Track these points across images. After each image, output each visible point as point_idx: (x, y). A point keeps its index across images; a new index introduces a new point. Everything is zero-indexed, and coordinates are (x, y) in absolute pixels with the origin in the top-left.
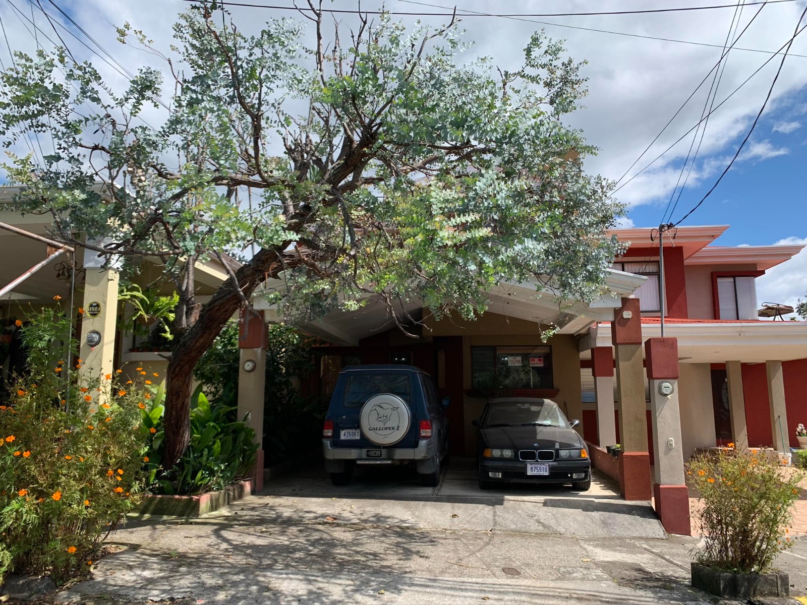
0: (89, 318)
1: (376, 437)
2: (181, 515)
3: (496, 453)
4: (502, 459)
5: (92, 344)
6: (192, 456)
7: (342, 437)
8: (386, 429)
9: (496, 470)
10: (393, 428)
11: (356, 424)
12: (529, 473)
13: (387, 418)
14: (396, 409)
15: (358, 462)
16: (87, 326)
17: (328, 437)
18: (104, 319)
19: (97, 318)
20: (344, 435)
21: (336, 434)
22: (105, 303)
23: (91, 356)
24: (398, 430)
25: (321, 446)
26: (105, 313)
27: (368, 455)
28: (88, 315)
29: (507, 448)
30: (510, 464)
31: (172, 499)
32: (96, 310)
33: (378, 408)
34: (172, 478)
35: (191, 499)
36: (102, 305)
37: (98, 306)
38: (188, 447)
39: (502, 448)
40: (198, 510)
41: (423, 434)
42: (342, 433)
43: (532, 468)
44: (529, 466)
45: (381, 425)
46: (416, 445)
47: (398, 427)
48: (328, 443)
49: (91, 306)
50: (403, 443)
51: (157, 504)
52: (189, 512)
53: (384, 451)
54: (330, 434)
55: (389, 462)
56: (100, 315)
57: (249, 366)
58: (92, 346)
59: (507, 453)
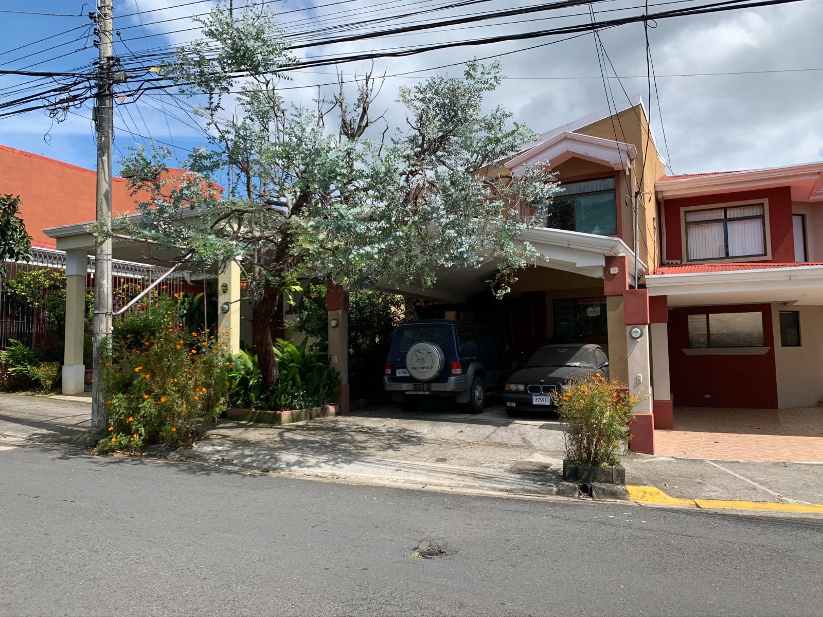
0: (222, 295)
1: (418, 375)
2: (270, 424)
3: (513, 387)
4: (517, 392)
5: (226, 312)
6: (280, 385)
7: (398, 375)
8: (423, 368)
9: (511, 400)
10: (428, 368)
11: (404, 367)
12: (535, 403)
13: (423, 360)
14: (429, 353)
15: (407, 393)
16: (222, 300)
17: (388, 374)
18: (230, 294)
19: (226, 295)
20: (399, 373)
21: (394, 373)
22: (230, 283)
23: (224, 320)
24: (431, 369)
25: (382, 381)
26: (231, 290)
27: (415, 388)
28: (222, 292)
29: (521, 383)
30: (520, 396)
31: (265, 413)
32: (226, 289)
33: (417, 353)
34: (267, 400)
35: (276, 413)
36: (228, 285)
37: (226, 286)
38: (278, 380)
39: (517, 383)
40: (281, 420)
41: (454, 373)
42: (397, 371)
43: (536, 399)
44: (534, 398)
45: (420, 365)
46: (445, 381)
47: (432, 367)
48: (386, 378)
49: (223, 286)
50: (437, 379)
51: (257, 416)
52: (275, 421)
53: (425, 385)
54: (389, 373)
55: (427, 393)
56: (228, 292)
57: (333, 323)
58: (225, 313)
59: (521, 388)
